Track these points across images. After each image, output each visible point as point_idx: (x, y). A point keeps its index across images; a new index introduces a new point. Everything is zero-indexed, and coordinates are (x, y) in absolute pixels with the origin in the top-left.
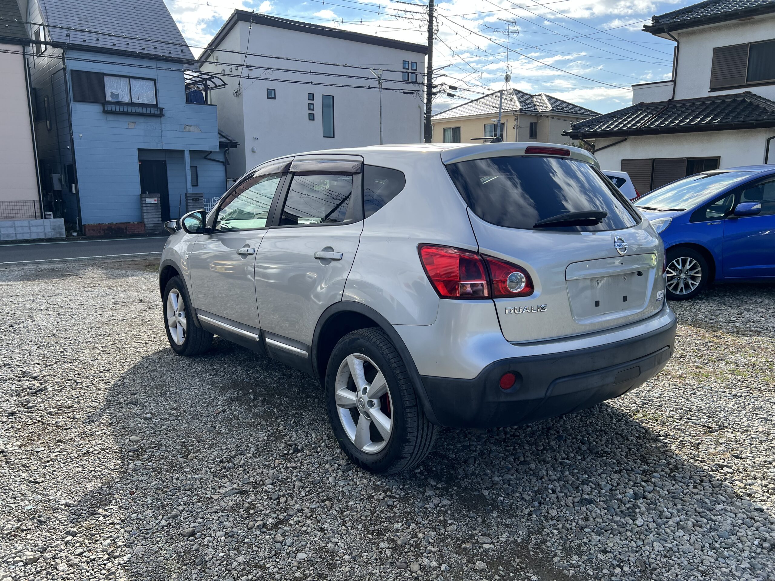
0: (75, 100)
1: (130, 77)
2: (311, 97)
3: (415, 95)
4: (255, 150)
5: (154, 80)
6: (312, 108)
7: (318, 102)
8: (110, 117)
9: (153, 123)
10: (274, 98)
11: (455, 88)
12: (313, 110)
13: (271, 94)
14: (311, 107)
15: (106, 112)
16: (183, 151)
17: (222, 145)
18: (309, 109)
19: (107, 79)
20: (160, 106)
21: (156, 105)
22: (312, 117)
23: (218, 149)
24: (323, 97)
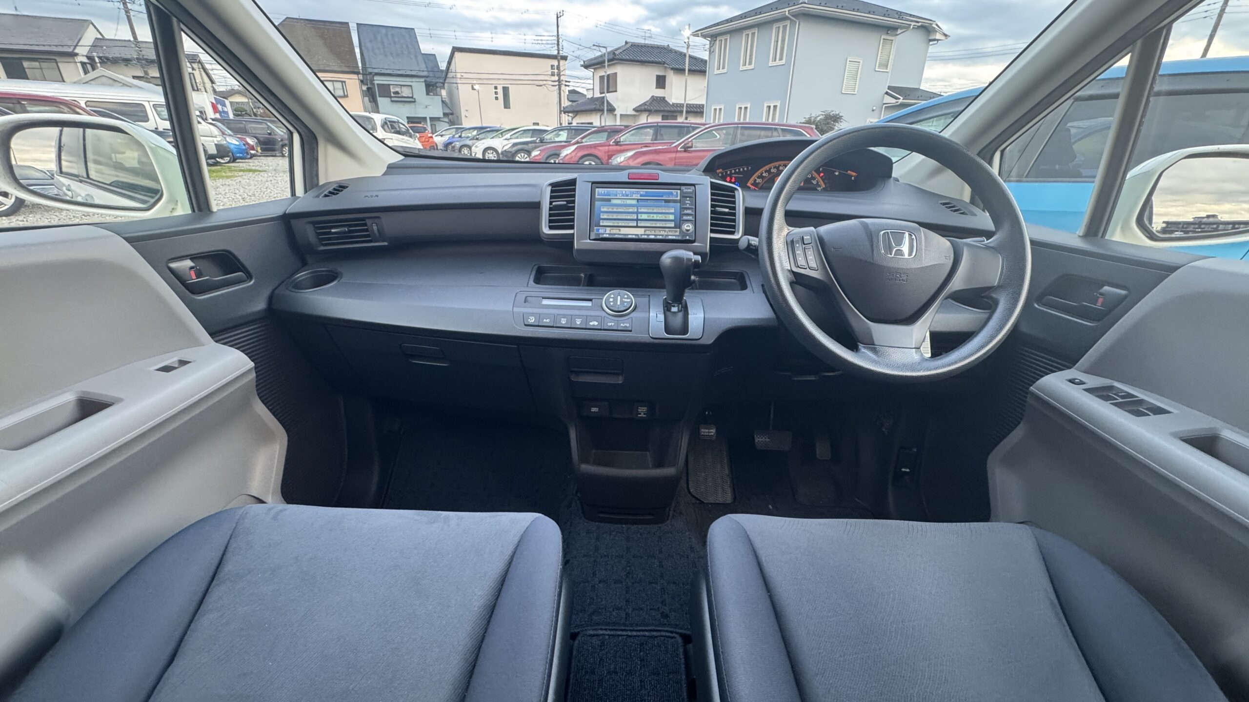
0: (380, 96)
1: (401, 85)
2: (496, 88)
3: (544, 87)
4: (467, 115)
5: (411, 86)
7: (500, 90)
8: (394, 103)
9: (412, 105)
11: (569, 82)
12: (498, 94)
14: (496, 93)
15: (392, 101)
16: (425, 118)
17: (445, 115)
19: (391, 87)
20: (414, 97)
21: (412, 97)
22: (497, 98)
23: (442, 116)
24: (503, 87)
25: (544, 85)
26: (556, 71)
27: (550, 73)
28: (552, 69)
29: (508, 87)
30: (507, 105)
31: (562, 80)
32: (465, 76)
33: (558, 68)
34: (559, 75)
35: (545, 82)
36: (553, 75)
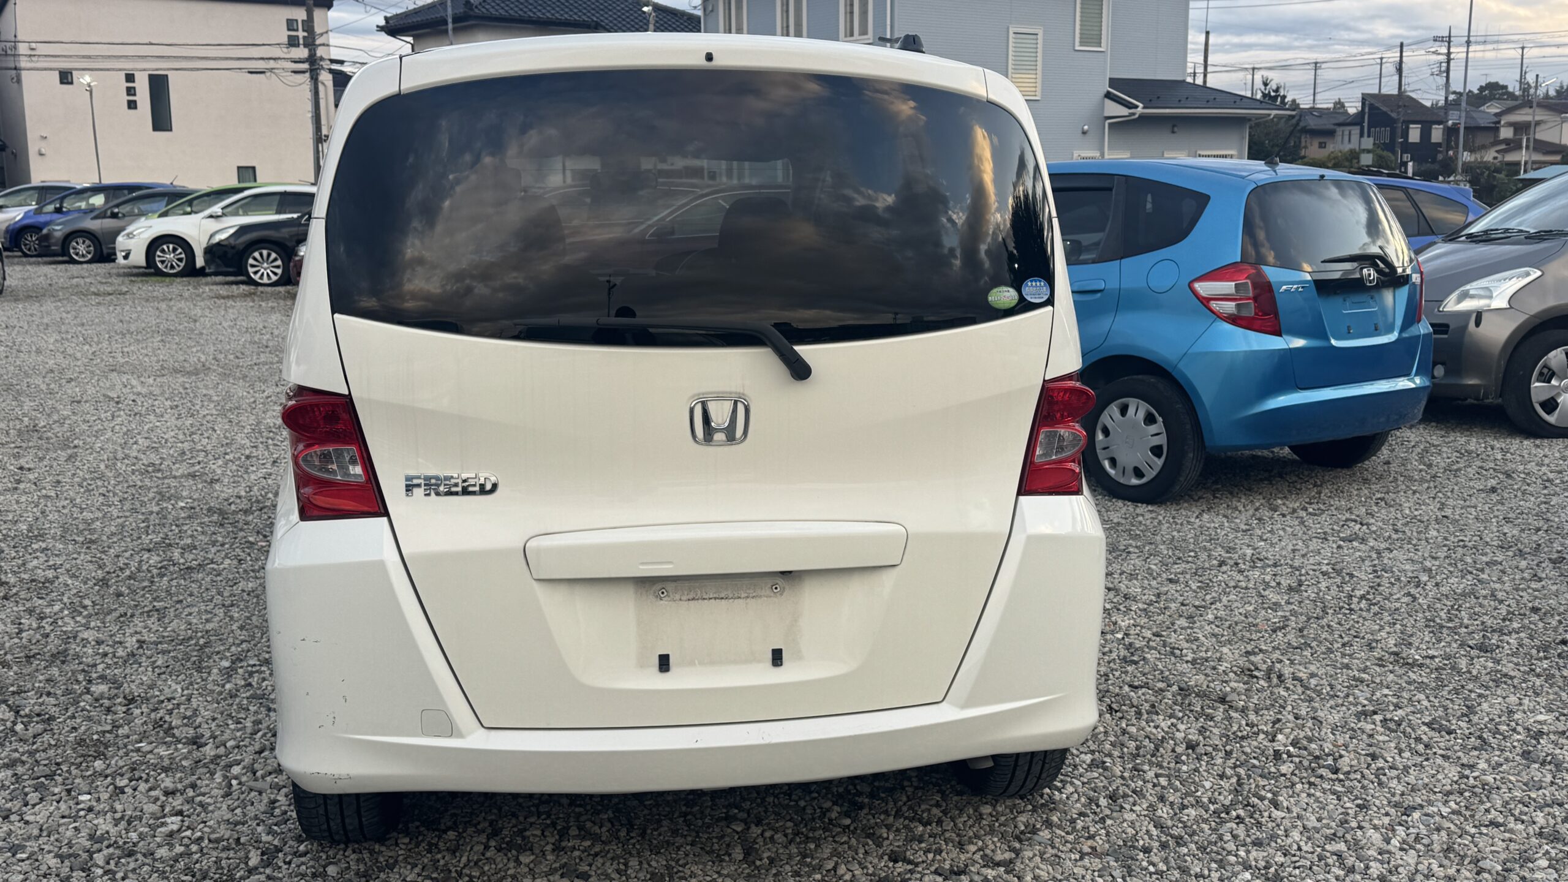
2: (130, 78)
3: (268, 74)
4: (43, 151)
6: (133, 92)
7: (142, 85)
10: (71, 83)
11: (341, 62)
12: (135, 95)
13: (66, 77)
14: (131, 91)
18: (128, 94)
22: (132, 105)
24: (151, 76)
25: (271, 70)
26: (301, 34)
27: (285, 40)
28: (289, 30)
29: (167, 76)
30: (161, 121)
31: (322, 59)
32: (42, 49)
33: (308, 26)
34: (310, 43)
35: (272, 64)
36: (293, 42)
